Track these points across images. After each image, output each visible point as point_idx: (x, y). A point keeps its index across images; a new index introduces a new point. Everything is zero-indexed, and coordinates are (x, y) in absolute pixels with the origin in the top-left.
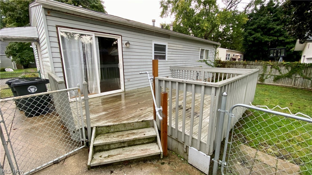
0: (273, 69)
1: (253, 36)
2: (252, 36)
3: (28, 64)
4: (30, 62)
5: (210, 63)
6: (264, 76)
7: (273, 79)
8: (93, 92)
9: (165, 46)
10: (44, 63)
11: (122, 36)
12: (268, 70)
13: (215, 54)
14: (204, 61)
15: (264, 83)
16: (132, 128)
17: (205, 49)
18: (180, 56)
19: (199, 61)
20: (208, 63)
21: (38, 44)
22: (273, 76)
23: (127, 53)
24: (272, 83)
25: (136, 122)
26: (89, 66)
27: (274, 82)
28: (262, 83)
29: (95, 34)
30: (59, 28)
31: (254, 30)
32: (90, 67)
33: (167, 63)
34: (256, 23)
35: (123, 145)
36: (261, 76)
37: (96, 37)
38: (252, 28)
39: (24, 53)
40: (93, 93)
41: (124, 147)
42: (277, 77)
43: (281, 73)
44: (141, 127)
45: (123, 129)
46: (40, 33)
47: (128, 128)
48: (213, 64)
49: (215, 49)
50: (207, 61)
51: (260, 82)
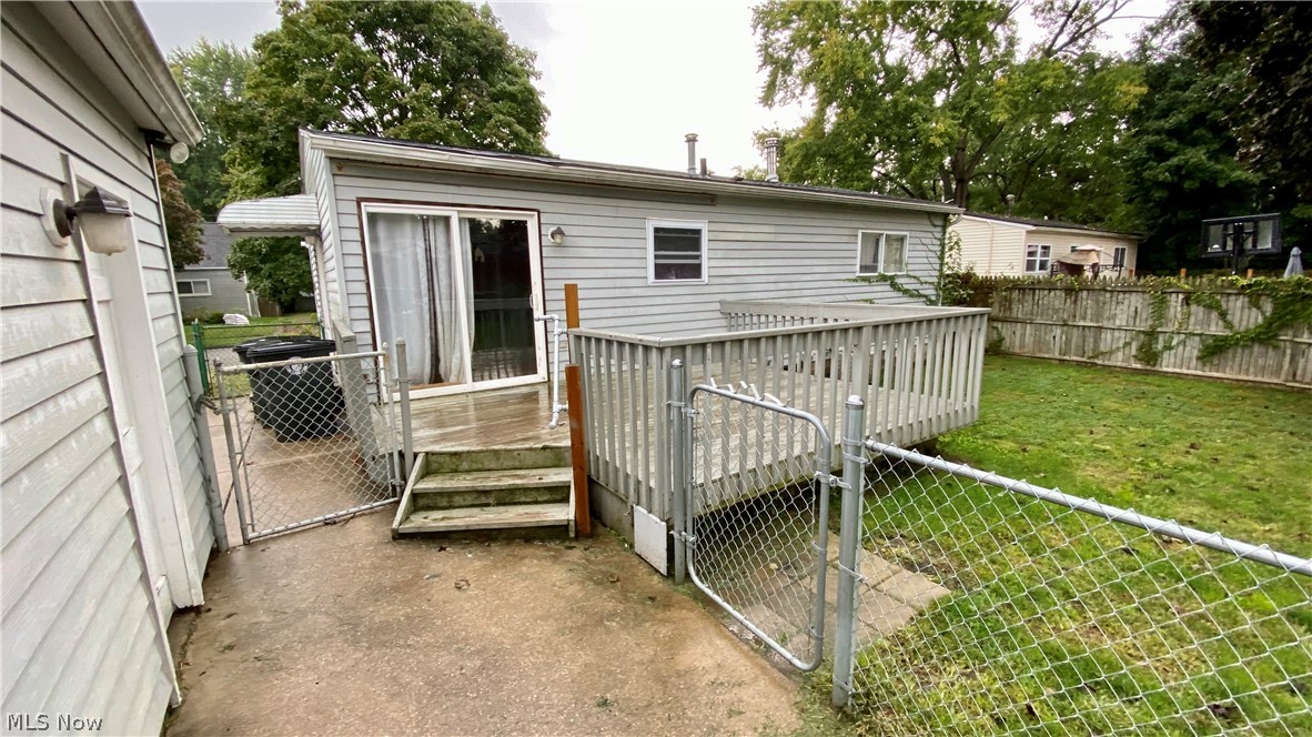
0: (1194, 308)
1: (1174, 161)
2: (1169, 163)
3: (293, 300)
4: (301, 292)
5: (918, 286)
6: (1157, 339)
7: (1196, 353)
8: (453, 378)
9: (698, 232)
10: (331, 294)
11: (539, 212)
12: (1172, 310)
13: (939, 248)
14: (883, 278)
15: (1157, 368)
16: (517, 464)
17: (885, 232)
18: (762, 263)
19: (854, 280)
20: (906, 287)
21: (319, 242)
22: (1197, 338)
23: (558, 263)
24: (1196, 369)
25: (527, 449)
26: (442, 306)
27: (1204, 365)
28: (1148, 367)
29: (458, 211)
30: (363, 204)
31: (1176, 133)
32: (446, 308)
33: (706, 289)
34: (1185, 103)
35: (483, 500)
36: (1142, 336)
37: (460, 220)
38: (1167, 126)
39: (283, 263)
40: (451, 380)
41: (488, 505)
42: (1215, 341)
43: (1229, 325)
44: (541, 463)
45: (493, 466)
46: (323, 211)
47: (506, 464)
48: (931, 292)
49: (939, 229)
50: (898, 281)
51: (1139, 366)
